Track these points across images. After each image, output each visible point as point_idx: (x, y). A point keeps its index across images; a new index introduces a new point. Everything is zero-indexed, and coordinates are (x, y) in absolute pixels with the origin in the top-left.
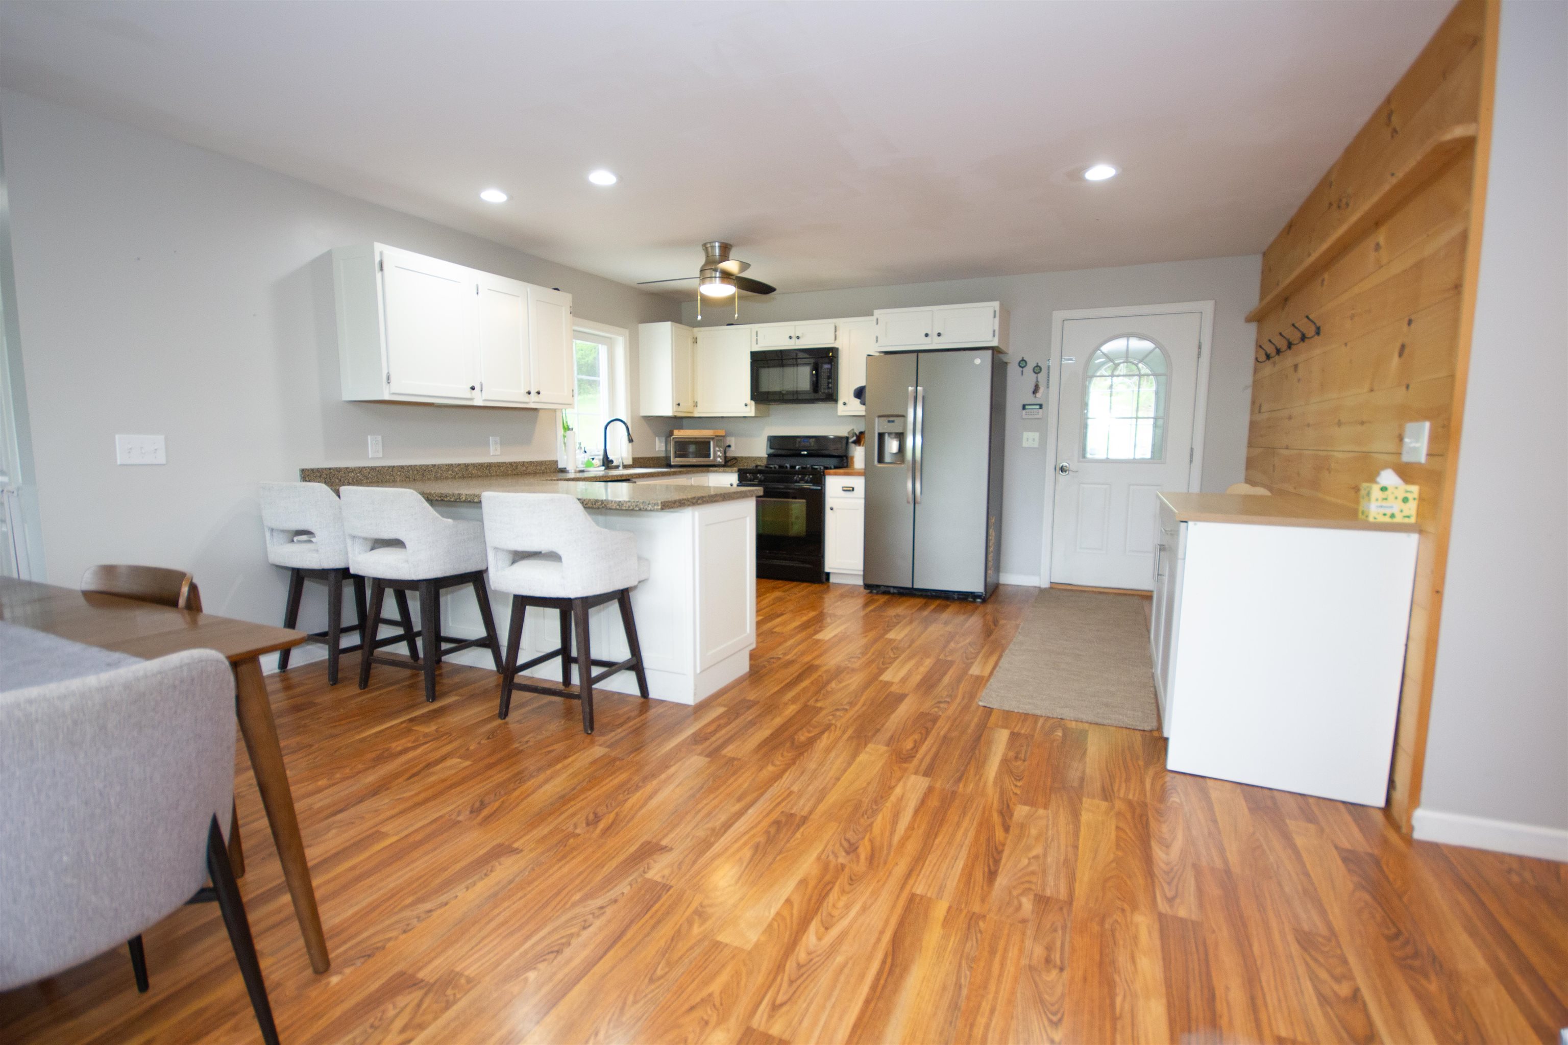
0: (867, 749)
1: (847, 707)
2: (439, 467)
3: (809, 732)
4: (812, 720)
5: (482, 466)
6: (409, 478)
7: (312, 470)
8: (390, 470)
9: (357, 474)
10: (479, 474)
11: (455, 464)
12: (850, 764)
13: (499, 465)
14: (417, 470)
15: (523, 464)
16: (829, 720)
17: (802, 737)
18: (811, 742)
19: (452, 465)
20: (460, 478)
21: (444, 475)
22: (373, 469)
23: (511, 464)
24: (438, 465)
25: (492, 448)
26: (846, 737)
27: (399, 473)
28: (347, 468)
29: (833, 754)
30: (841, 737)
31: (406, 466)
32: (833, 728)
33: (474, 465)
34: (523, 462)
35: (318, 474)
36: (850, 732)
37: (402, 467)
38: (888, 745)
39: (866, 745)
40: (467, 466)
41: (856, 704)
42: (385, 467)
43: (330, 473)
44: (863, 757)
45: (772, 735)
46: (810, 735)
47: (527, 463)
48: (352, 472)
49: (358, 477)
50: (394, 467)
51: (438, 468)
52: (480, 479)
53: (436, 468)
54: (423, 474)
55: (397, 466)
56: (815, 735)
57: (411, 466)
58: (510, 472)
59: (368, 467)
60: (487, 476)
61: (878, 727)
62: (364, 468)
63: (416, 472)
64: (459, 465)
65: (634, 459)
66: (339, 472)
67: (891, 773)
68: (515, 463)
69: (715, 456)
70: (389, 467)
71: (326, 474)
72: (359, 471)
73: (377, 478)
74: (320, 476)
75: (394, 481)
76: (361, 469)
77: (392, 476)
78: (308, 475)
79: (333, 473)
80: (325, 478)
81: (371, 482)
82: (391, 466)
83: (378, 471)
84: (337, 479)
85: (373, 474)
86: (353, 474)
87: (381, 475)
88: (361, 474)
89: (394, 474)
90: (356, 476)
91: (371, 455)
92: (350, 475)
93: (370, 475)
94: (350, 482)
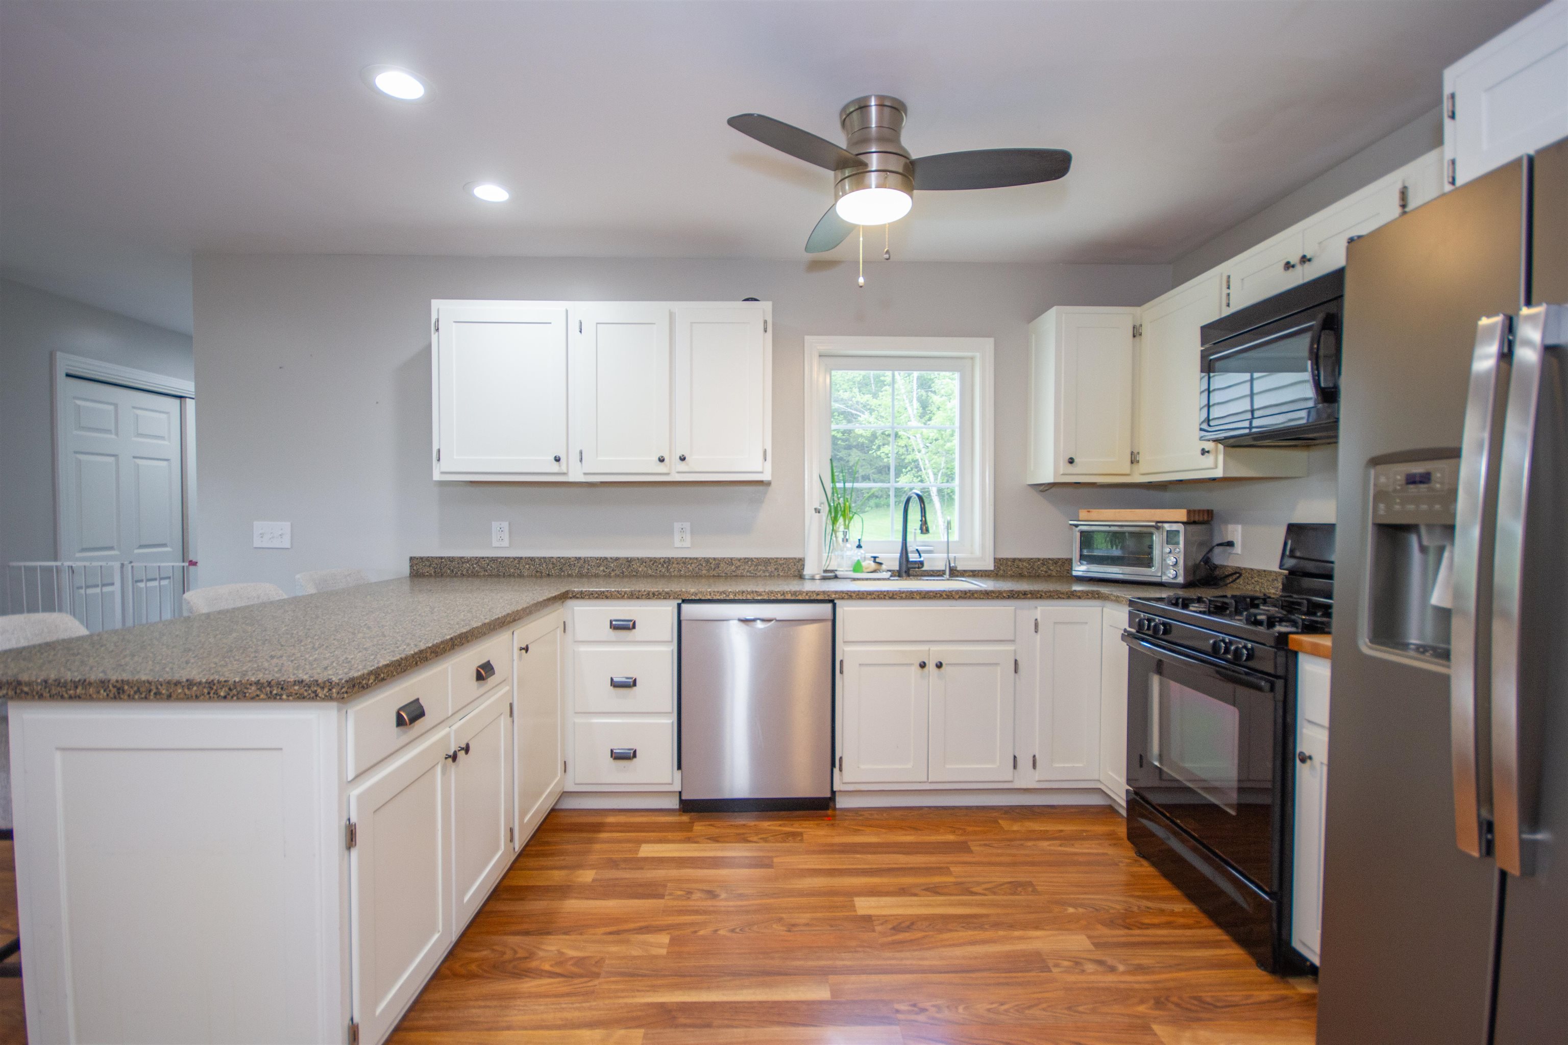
2: (586, 560)
5: (655, 562)
6: (541, 573)
7: (422, 558)
8: (516, 561)
9: (473, 565)
10: (650, 572)
11: (611, 558)
13: (684, 561)
14: (553, 564)
15: (730, 561)
19: (606, 558)
20: (617, 576)
21: (594, 571)
22: (494, 560)
23: (707, 560)
24: (585, 558)
25: (677, 538)
27: (527, 566)
28: (461, 558)
31: (538, 558)
33: (642, 561)
34: (731, 559)
35: (428, 563)
37: (532, 559)
40: (629, 561)
42: (510, 558)
43: (442, 562)
47: (739, 560)
48: (468, 562)
49: (474, 568)
50: (521, 558)
51: (585, 562)
52: (649, 580)
53: (582, 561)
54: (561, 569)
55: (525, 558)
57: (544, 558)
58: (704, 572)
59: (488, 558)
60: (663, 576)
62: (483, 558)
63: (551, 566)
64: (617, 559)
65: (998, 562)
66: (452, 562)
68: (714, 559)
69: (1164, 567)
70: (514, 559)
71: (437, 564)
72: (476, 561)
73: (498, 571)
74: (430, 566)
75: (521, 576)
76: (478, 560)
77: (518, 569)
78: (417, 564)
79: (445, 563)
80: (435, 568)
81: (490, 576)
82: (518, 558)
83: (500, 562)
84: (449, 569)
85: (493, 566)
86: (468, 565)
87: (503, 567)
88: (478, 565)
89: (521, 567)
90: (471, 567)
91: (495, 544)
92: (464, 565)
93: (489, 567)
94: (464, 573)
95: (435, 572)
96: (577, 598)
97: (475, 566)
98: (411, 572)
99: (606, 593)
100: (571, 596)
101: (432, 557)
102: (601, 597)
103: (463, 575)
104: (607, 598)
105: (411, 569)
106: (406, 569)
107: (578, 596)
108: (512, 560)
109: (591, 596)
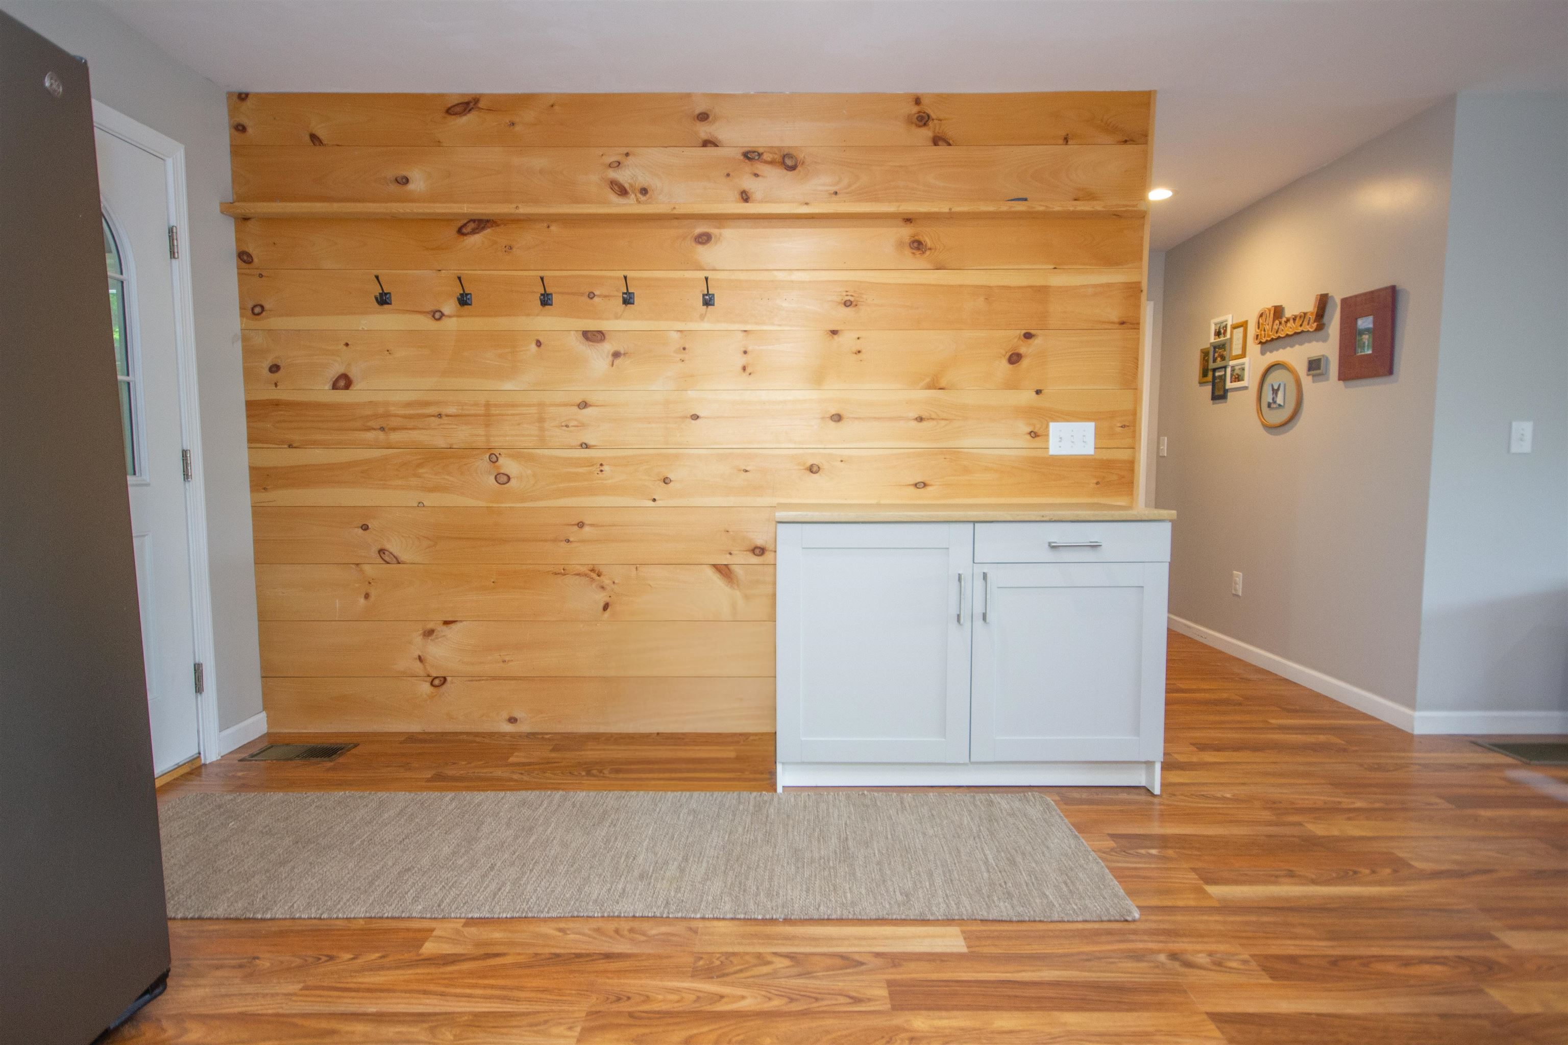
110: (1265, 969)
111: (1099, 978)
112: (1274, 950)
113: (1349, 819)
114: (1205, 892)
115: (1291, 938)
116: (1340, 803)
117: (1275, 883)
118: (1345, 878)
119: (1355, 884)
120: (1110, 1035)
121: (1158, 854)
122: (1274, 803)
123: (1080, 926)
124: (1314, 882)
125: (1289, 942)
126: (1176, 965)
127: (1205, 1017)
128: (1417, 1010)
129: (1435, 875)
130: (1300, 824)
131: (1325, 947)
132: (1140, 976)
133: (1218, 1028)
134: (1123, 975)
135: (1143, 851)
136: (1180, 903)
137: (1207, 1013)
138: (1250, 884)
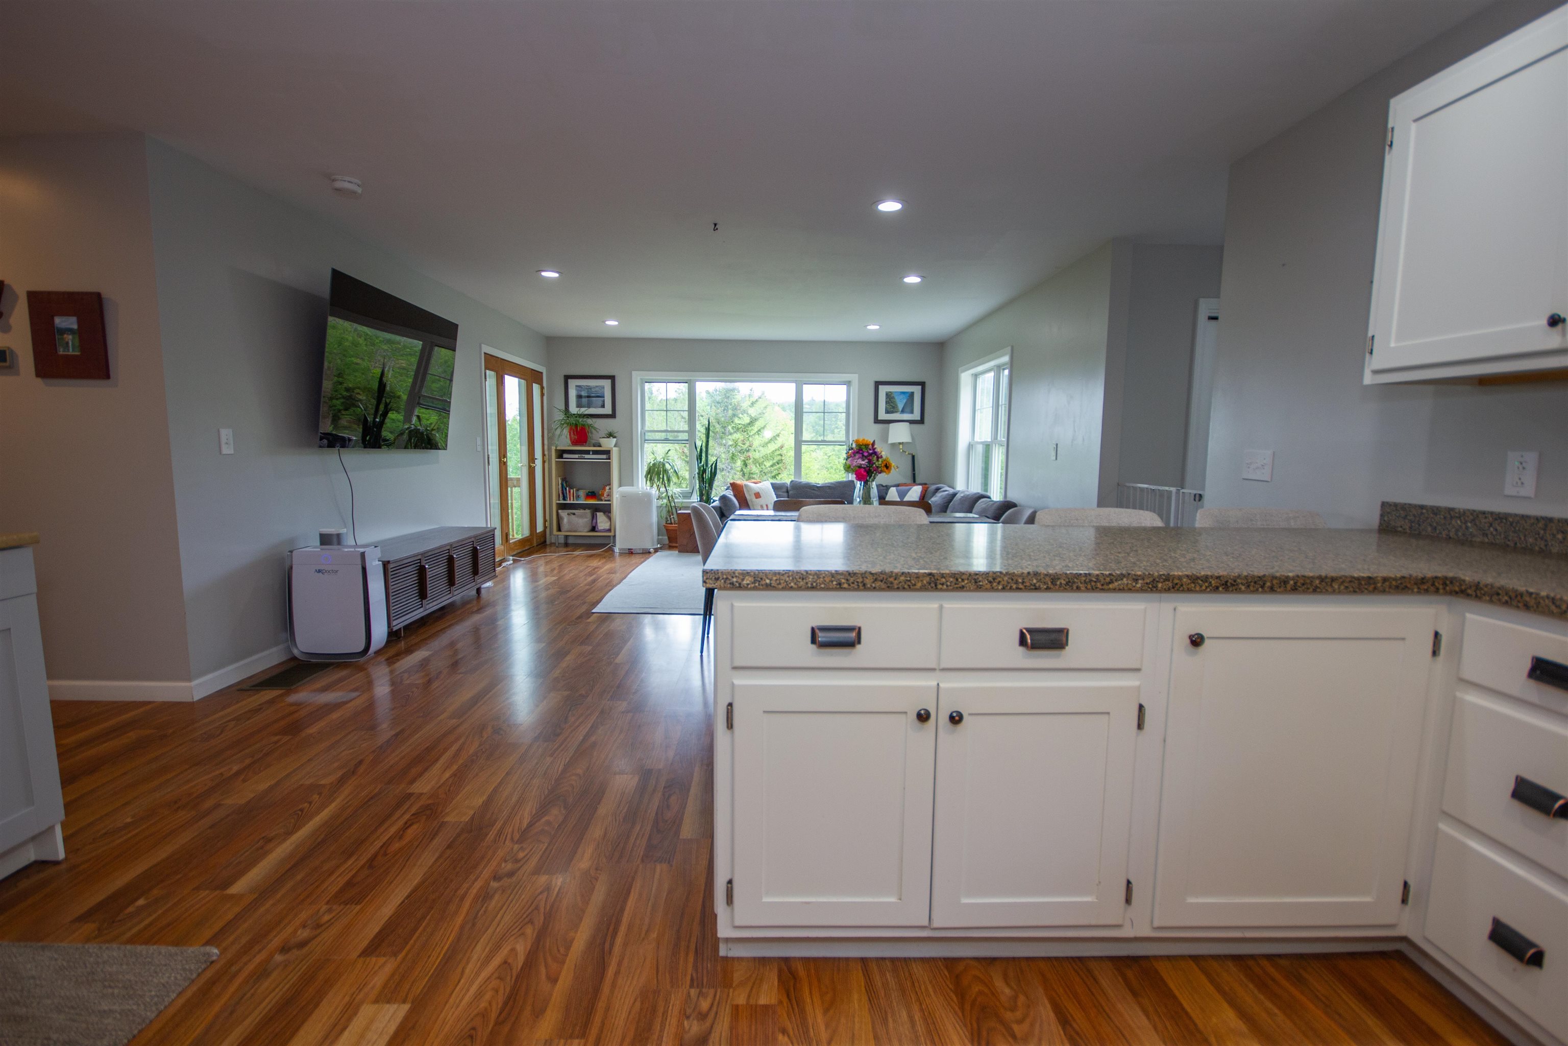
0: (472, 812)
1: (494, 884)
3: (549, 823)
4: (549, 845)
7: (1396, 505)
8: (1541, 525)
9: (1466, 522)
12: (495, 790)
16: (522, 849)
17: (555, 814)
18: (543, 809)
22: (1500, 518)
26: (498, 825)
27: (1560, 536)
28: (1450, 510)
29: (514, 799)
30: (505, 824)
32: (517, 836)
36: (491, 835)
38: (443, 824)
39: (472, 818)
41: (477, 897)
42: (1528, 517)
43: (1422, 513)
44: (479, 801)
45: (596, 809)
46: (546, 818)
48: (1459, 518)
49: (1467, 528)
50: (1551, 520)
55: (1559, 520)
56: (539, 820)
59: (1492, 512)
61: (449, 852)
62: (1485, 513)
66: (1435, 514)
67: (449, 790)
70: (1538, 519)
71: (1414, 516)
72: (1471, 517)
73: (1505, 538)
74: (1405, 518)
75: (1545, 553)
76: (1476, 516)
77: (1542, 538)
78: (1388, 513)
79: (1426, 515)
80: (1411, 522)
81: (1493, 545)
82: (1543, 518)
83: (1511, 524)
84: (1431, 525)
85: (1499, 528)
86: (1459, 522)
87: (1515, 532)
88: (1475, 525)
89: (1548, 537)
90: (1464, 526)
91: (1509, 490)
92: (1453, 522)
93: (1492, 529)
94: (1452, 534)
95: (1411, 528)
96: (1468, 595)
97: (1469, 524)
98: (1380, 523)
99: (1527, 599)
100: (1457, 589)
101: (1410, 504)
102: (1514, 603)
103: (1449, 538)
104: (1527, 607)
105: (1381, 519)
106: (1374, 519)
107: (1469, 591)
108: (1532, 521)
109: (1495, 598)
110: (346, 903)
111: (261, 1013)
112: (334, 889)
113: (244, 781)
114: (232, 896)
115: (330, 875)
116: (222, 774)
117: (265, 854)
118: (301, 818)
119: (311, 818)
120: (331, 1031)
121: (146, 902)
122: (176, 802)
123: (181, 1001)
124: (289, 834)
125: (333, 878)
126: (296, 953)
127: (362, 959)
128: (437, 855)
129: (342, 781)
130: (217, 806)
131: (354, 862)
132: (285, 981)
133: (377, 956)
134: (273, 994)
135: (131, 909)
136: (230, 916)
137: (360, 956)
138: (255, 866)
